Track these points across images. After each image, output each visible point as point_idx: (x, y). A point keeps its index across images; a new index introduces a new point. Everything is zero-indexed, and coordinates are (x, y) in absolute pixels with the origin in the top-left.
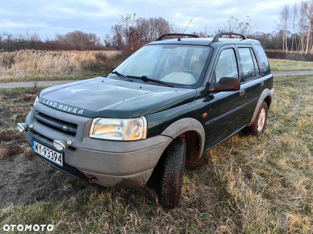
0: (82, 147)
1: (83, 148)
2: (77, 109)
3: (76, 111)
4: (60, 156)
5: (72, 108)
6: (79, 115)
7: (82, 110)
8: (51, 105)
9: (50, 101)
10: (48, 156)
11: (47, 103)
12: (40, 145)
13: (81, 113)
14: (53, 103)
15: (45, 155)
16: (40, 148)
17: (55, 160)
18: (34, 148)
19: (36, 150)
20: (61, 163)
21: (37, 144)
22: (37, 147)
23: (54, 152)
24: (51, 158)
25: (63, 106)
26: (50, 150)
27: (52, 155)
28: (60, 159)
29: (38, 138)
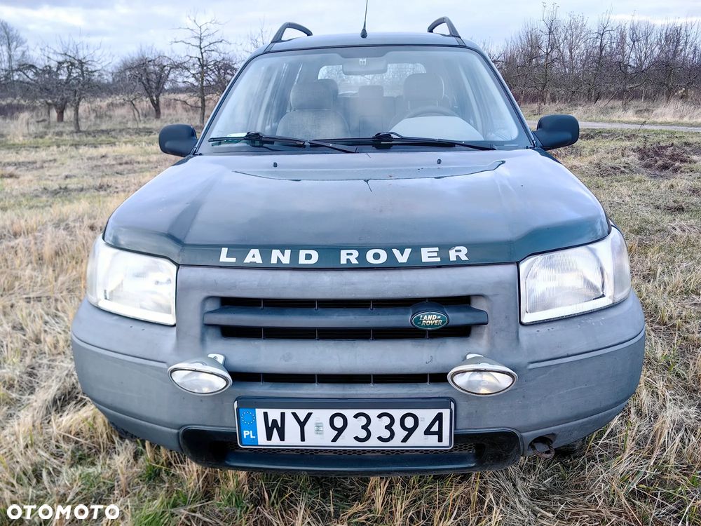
0: (531, 359)
1: (537, 359)
2: (437, 249)
3: (436, 254)
4: (439, 417)
5: (408, 251)
6: (459, 264)
7: (457, 248)
8: (286, 259)
9: (266, 250)
10: (357, 438)
11: (253, 260)
12: (302, 414)
13: (464, 258)
14: (288, 252)
15: (335, 440)
16: (302, 425)
17: (405, 440)
18: (255, 433)
19: (269, 437)
20: (440, 440)
21: (283, 415)
22: (276, 428)
23: (397, 414)
24: (380, 439)
25: (356, 253)
26: (373, 413)
27: (389, 427)
28: (435, 428)
29: (278, 391)
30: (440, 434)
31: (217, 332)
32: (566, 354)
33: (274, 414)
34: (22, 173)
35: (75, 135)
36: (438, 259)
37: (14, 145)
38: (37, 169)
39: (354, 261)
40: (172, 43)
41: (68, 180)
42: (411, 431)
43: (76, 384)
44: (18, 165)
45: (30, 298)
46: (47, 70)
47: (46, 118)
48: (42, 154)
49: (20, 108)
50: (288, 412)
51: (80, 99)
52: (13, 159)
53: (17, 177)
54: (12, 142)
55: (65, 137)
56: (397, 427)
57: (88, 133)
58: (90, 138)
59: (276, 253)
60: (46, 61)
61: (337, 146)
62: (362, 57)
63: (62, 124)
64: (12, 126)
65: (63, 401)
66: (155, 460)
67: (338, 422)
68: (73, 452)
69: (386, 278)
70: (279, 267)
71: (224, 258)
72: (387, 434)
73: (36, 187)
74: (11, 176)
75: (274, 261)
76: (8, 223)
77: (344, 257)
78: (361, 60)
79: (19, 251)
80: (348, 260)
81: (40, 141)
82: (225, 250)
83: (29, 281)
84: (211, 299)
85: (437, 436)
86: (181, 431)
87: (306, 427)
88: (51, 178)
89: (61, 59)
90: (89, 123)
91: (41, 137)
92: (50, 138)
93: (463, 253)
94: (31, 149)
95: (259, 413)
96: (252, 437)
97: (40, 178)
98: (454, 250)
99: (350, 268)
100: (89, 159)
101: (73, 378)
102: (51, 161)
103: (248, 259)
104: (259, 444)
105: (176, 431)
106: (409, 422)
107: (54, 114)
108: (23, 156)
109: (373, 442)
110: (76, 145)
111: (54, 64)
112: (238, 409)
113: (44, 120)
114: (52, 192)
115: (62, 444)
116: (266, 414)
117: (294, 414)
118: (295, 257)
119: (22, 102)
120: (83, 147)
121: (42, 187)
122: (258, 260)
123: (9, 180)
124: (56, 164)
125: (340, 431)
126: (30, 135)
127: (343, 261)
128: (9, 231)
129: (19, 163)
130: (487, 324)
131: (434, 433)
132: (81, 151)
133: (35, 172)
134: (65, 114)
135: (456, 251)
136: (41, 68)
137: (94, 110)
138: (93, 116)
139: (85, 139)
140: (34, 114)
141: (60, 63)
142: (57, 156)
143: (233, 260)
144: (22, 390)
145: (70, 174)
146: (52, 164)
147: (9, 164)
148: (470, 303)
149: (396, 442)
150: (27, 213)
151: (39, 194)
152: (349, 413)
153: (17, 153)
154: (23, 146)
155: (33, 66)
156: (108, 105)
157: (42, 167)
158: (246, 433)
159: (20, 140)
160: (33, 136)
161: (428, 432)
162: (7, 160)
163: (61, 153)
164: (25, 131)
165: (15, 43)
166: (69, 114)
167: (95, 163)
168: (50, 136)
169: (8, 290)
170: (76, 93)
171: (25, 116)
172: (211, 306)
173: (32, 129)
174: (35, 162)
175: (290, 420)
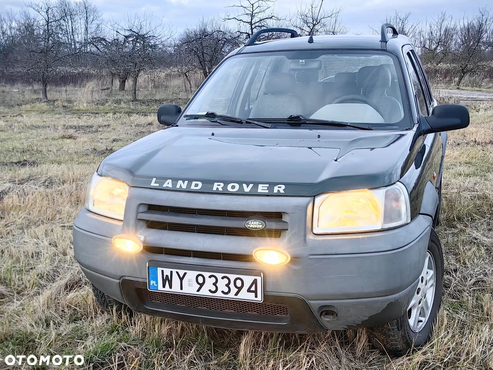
2: (268, 185)
3: (265, 188)
4: (255, 282)
5: (251, 185)
6: (279, 195)
7: (279, 186)
8: (184, 186)
9: (175, 180)
10: (210, 291)
11: (168, 185)
12: (181, 272)
13: (282, 191)
14: (186, 182)
15: (198, 291)
16: (181, 279)
17: (236, 294)
18: (157, 283)
19: (164, 286)
20: (256, 296)
21: (171, 272)
22: (167, 280)
23: (233, 277)
24: (223, 292)
25: (222, 185)
26: (219, 276)
27: (228, 285)
28: (253, 289)
29: (170, 259)
30: (255, 292)
31: (144, 224)
32: (334, 253)
33: (167, 272)
34: (79, 135)
35: (131, 103)
36: (267, 191)
37: (78, 110)
38: (93, 132)
39: (220, 189)
40: (225, 20)
41: (115, 143)
42: (240, 289)
43: (82, 278)
44: (77, 128)
45: (65, 226)
46: (116, 42)
47: (110, 86)
48: (100, 120)
49: (88, 77)
50: (174, 271)
51: (139, 71)
52: (75, 123)
53: (75, 138)
54: (77, 108)
55: (123, 105)
56: (232, 285)
57: (143, 102)
58: (144, 107)
59: (180, 182)
60: (115, 35)
61: (259, 123)
62: (302, 59)
63: (122, 93)
64: (79, 93)
65: (70, 287)
66: (118, 322)
67: (201, 280)
68: (71, 315)
69: (235, 200)
70: (180, 191)
71: (153, 184)
72: (226, 290)
73: (88, 147)
74: (70, 137)
75: (178, 186)
76: (60, 173)
77: (215, 187)
78: (301, 61)
79: (64, 194)
80: (217, 188)
81: (101, 107)
82: (154, 179)
83: (66, 215)
84: (142, 205)
85: (254, 294)
86: (121, 280)
87: (184, 281)
88: (102, 141)
89: (127, 34)
90: (146, 92)
91: (103, 104)
92: (109, 106)
93: (282, 189)
94: (91, 115)
95: (160, 270)
96: (155, 285)
97: (93, 140)
98: (277, 187)
99: (217, 193)
100: (138, 125)
101: (81, 275)
102: (105, 126)
103: (165, 185)
104: (159, 289)
105: (118, 281)
106: (239, 283)
107: (117, 83)
108: (83, 121)
109: (219, 294)
110: (129, 113)
111: (121, 38)
112: (148, 267)
113: (108, 89)
114: (100, 152)
115: (66, 310)
116: (162, 271)
117: (177, 273)
118: (189, 185)
119: (92, 72)
120: (135, 115)
121: (93, 148)
122: (170, 186)
123: (68, 141)
124: (109, 129)
125: (201, 285)
126: (93, 102)
127: (215, 189)
128: (60, 180)
129: (79, 127)
130: (287, 230)
131: (252, 292)
132: (132, 118)
133: (90, 135)
134: (126, 83)
135: (279, 187)
136: (110, 41)
137: (153, 81)
138: (151, 85)
139: (139, 107)
140: (100, 82)
141: (127, 37)
142: (112, 123)
143: (158, 185)
144: (48, 280)
145: (117, 138)
146: (105, 129)
147: (71, 127)
148: (281, 218)
149: (231, 295)
150: (75, 166)
151: (89, 153)
152: (206, 275)
153: (79, 118)
154: (85, 112)
155: (104, 40)
156: (167, 75)
157: (97, 131)
158: (152, 282)
159: (84, 106)
160: (96, 103)
161: (249, 291)
162: (70, 124)
163: (116, 119)
164: (90, 98)
165: (92, 17)
166: (129, 83)
167: (141, 129)
168: (110, 103)
169: (51, 220)
170: (136, 65)
171: (91, 85)
172: (142, 209)
173: (96, 96)
174: (91, 127)
175: (175, 276)
